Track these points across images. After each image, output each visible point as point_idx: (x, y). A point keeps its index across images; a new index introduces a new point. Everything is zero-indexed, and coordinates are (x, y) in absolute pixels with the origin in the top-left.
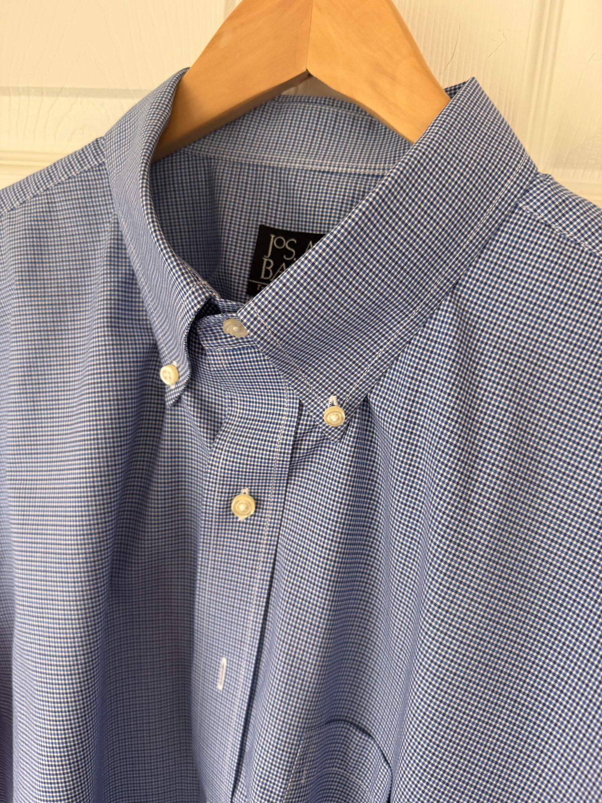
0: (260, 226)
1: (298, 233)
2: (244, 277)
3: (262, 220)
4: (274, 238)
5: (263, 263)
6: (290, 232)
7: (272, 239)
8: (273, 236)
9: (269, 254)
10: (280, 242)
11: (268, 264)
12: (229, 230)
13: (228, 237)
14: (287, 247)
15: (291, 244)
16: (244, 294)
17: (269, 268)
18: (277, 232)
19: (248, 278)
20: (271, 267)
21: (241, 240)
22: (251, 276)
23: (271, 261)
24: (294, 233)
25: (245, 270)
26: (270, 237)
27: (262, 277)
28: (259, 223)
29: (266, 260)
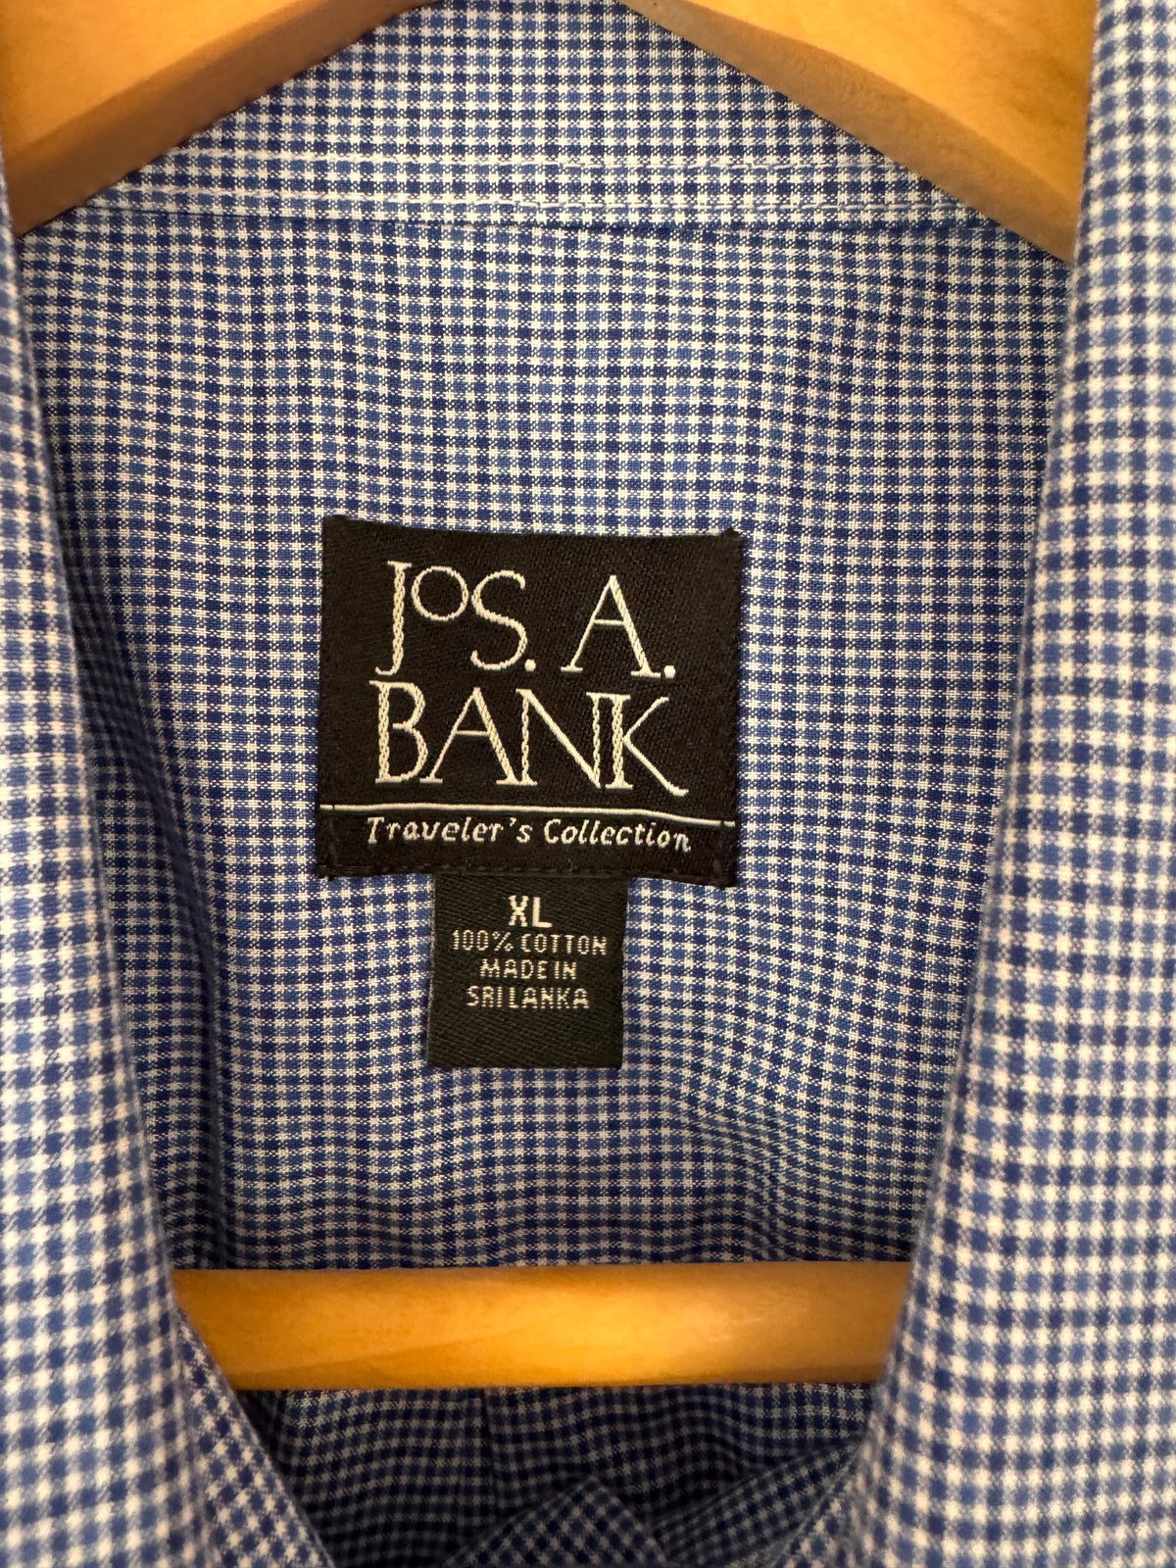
0: (327, 522)
1: (529, 538)
2: (288, 795)
3: (330, 497)
4: (410, 576)
5: (375, 706)
6: (484, 536)
7: (399, 582)
8: (400, 567)
9: (398, 657)
10: (440, 594)
11: (401, 706)
12: (163, 564)
13: (163, 601)
14: (480, 608)
15: (499, 596)
16: (302, 878)
17: (408, 726)
18: (419, 545)
19: (316, 798)
20: (416, 716)
21: (238, 608)
22: (326, 787)
23: (411, 689)
24: (505, 538)
25: (288, 758)
26: (392, 572)
27: (384, 776)
28: (319, 511)
29: (385, 688)
